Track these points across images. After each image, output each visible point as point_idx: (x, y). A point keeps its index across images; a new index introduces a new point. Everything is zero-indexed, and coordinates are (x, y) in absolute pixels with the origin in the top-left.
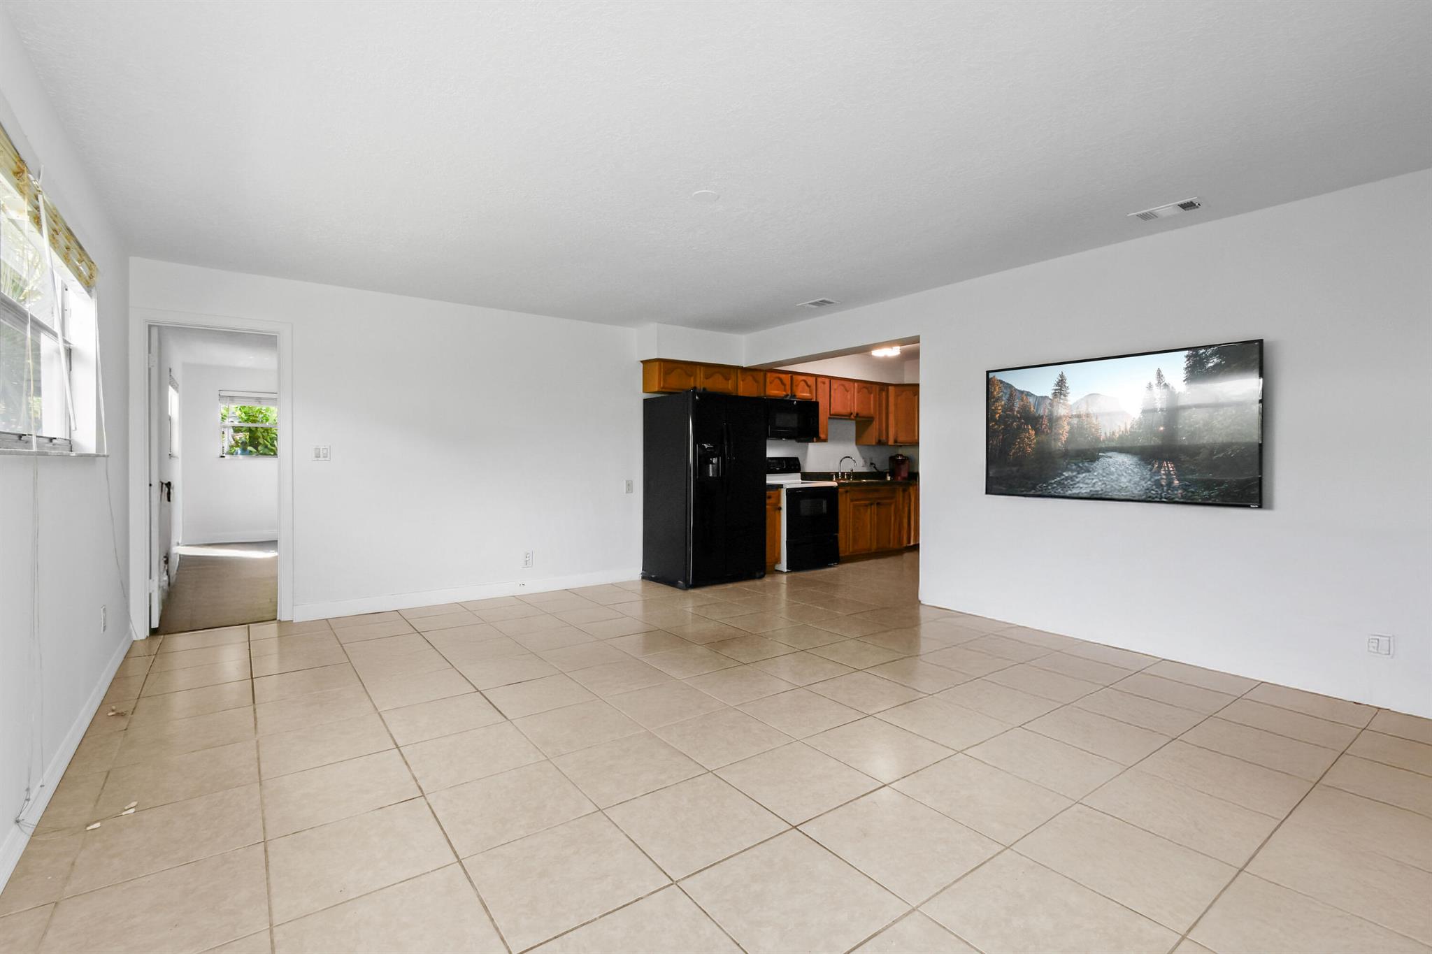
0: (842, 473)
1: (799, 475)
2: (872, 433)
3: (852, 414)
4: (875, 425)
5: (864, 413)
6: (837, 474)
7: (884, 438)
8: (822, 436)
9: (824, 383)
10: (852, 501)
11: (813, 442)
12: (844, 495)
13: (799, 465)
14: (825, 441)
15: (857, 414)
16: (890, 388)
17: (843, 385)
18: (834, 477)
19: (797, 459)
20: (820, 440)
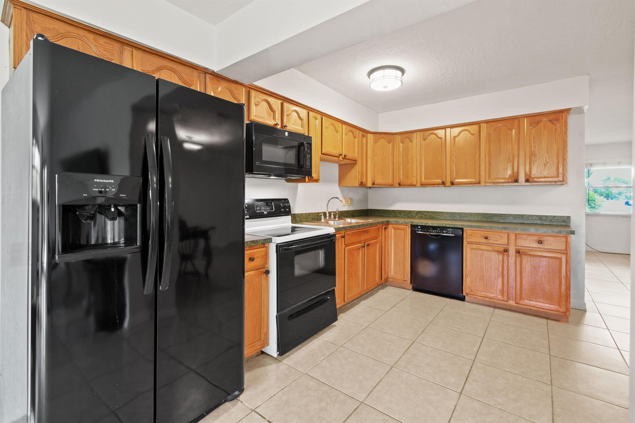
0: (329, 212)
1: (289, 218)
2: (354, 176)
3: (341, 155)
4: (357, 168)
5: (350, 156)
6: (325, 214)
7: (364, 180)
8: (314, 175)
9: (316, 119)
10: (346, 245)
11: (305, 181)
12: (340, 240)
13: (289, 207)
14: (317, 181)
15: (345, 156)
16: (369, 135)
17: (333, 125)
18: (323, 217)
19: (286, 201)
20: (312, 180)
